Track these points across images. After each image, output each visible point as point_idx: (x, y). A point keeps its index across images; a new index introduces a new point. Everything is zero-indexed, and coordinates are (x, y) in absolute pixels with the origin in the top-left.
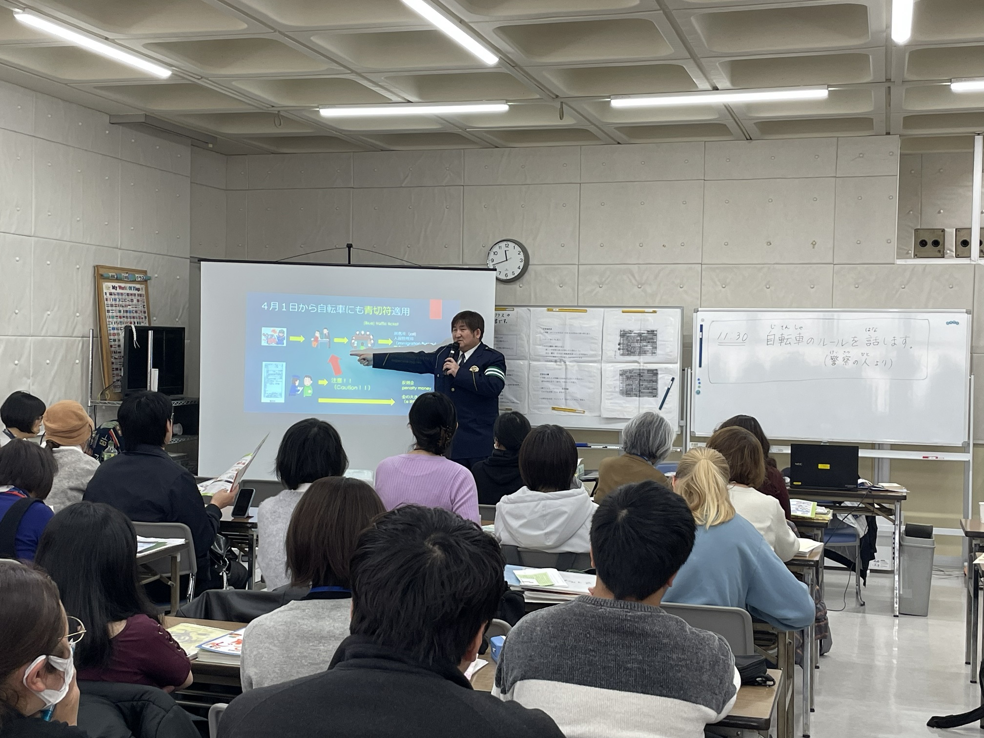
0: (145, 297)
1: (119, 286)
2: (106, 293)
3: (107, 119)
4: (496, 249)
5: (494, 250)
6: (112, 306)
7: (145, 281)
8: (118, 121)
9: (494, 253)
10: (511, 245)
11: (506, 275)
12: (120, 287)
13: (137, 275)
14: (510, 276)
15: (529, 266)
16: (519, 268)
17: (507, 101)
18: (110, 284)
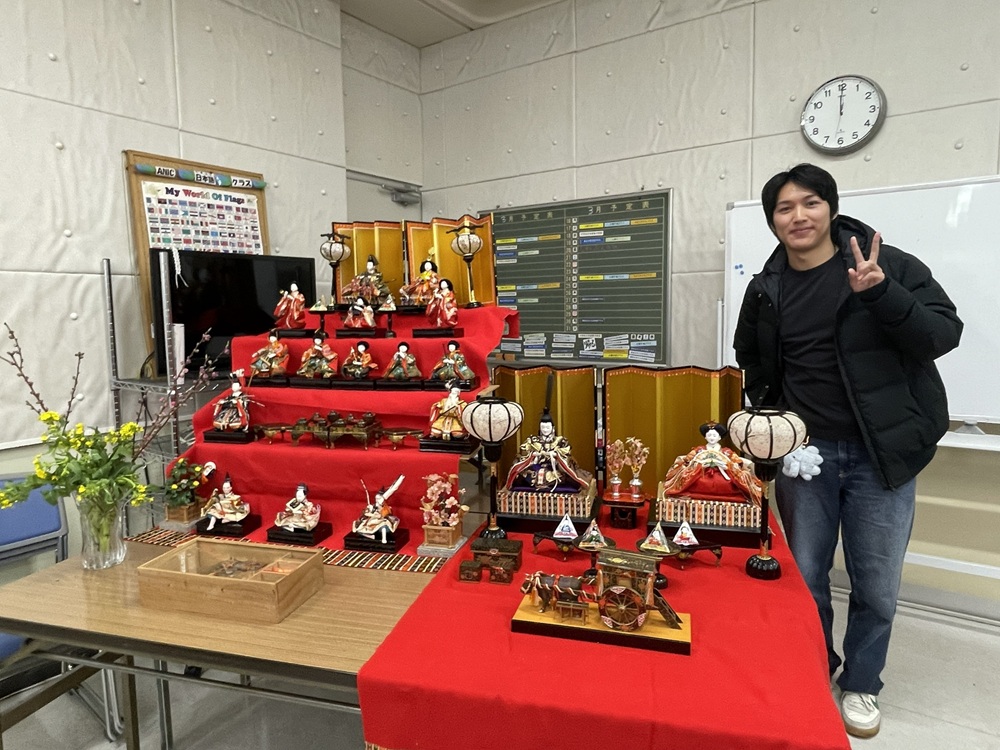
0: (257, 215)
1: (184, 190)
2: (149, 200)
4: (820, 97)
5: (815, 100)
6: (164, 221)
7: (258, 189)
9: (816, 105)
10: (851, 84)
11: (840, 141)
12: (187, 192)
13: (233, 178)
14: (849, 142)
15: (887, 119)
16: (867, 124)
18: (162, 186)
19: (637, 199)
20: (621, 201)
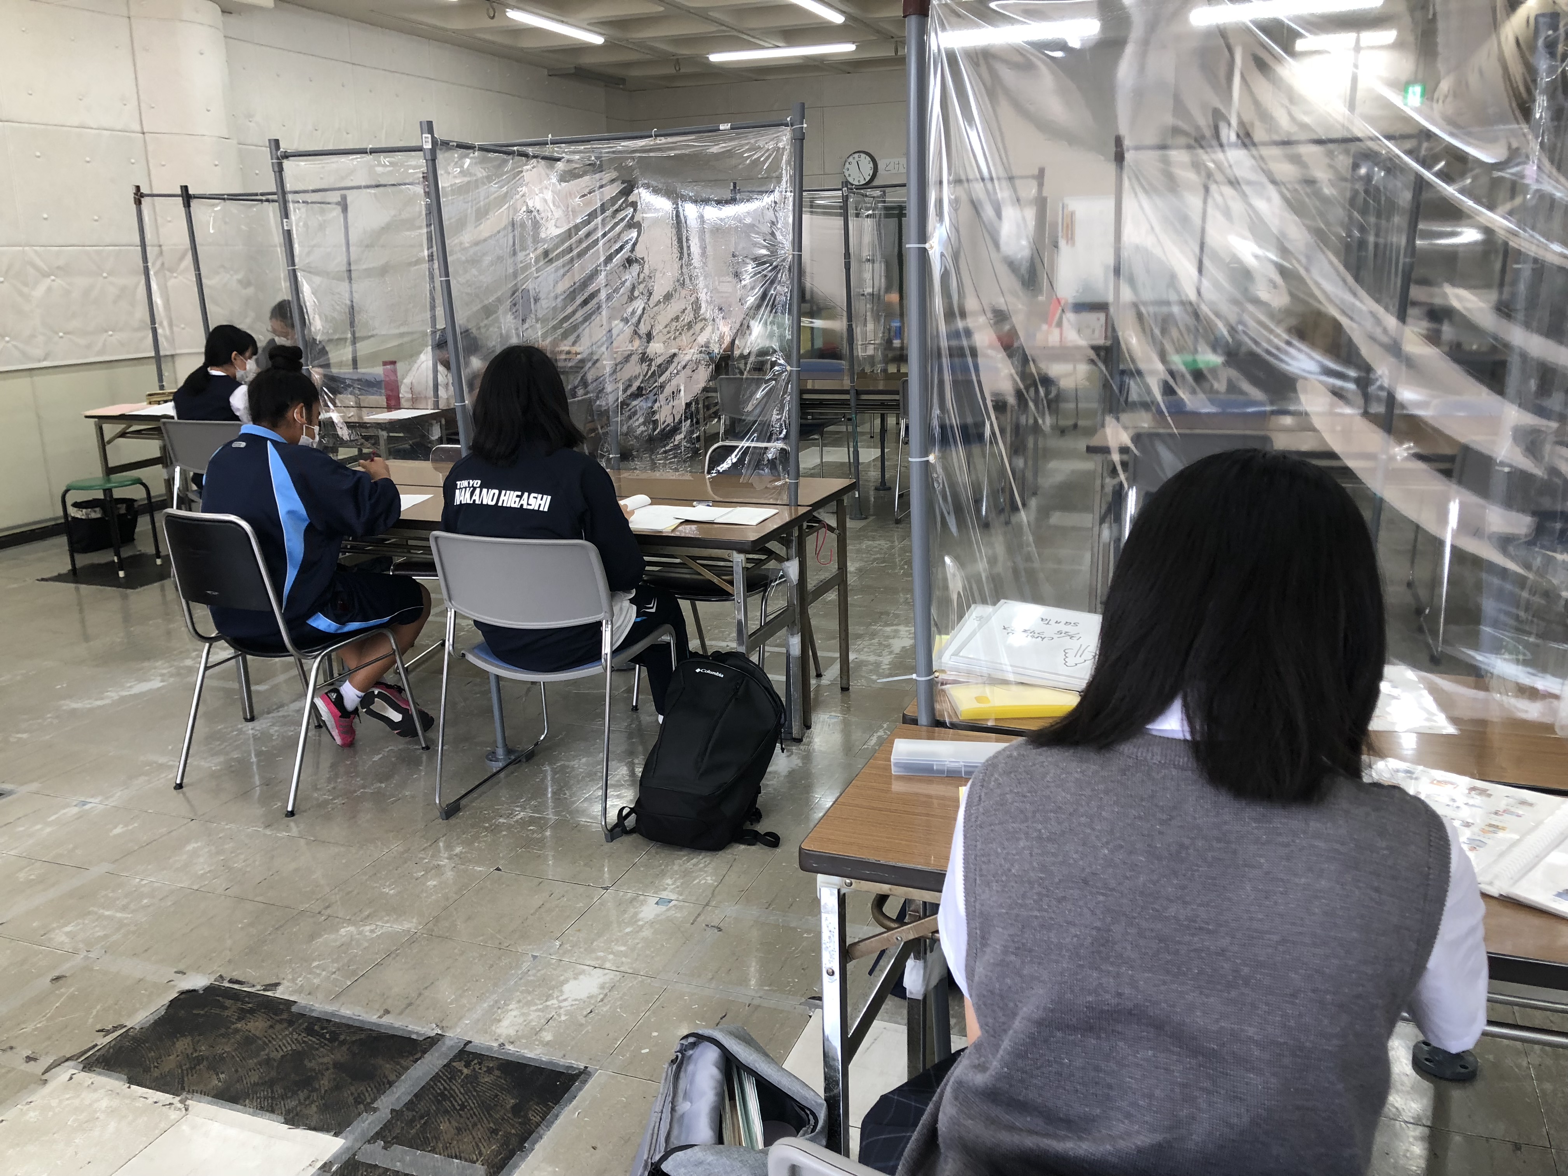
3: (546, 72)
4: (851, 159)
8: (555, 73)
9: (849, 163)
17: (854, 43)
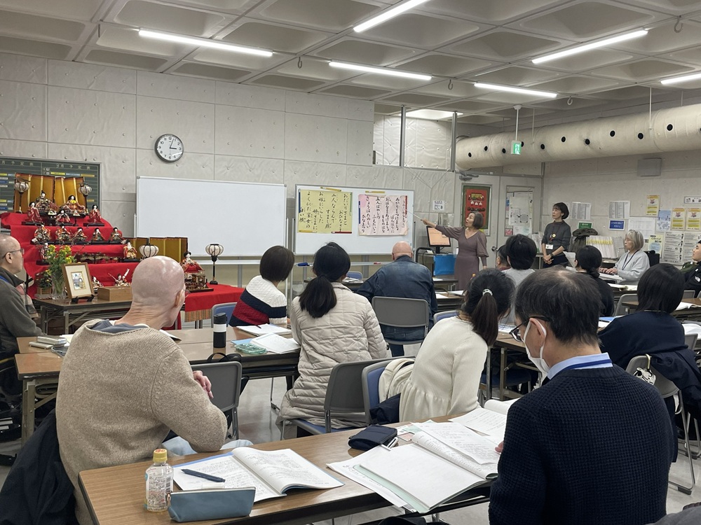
5: (161, 141)
10: (173, 138)
11: (170, 157)
14: (173, 159)
15: (184, 155)
19: (84, 165)
20: (76, 164)
